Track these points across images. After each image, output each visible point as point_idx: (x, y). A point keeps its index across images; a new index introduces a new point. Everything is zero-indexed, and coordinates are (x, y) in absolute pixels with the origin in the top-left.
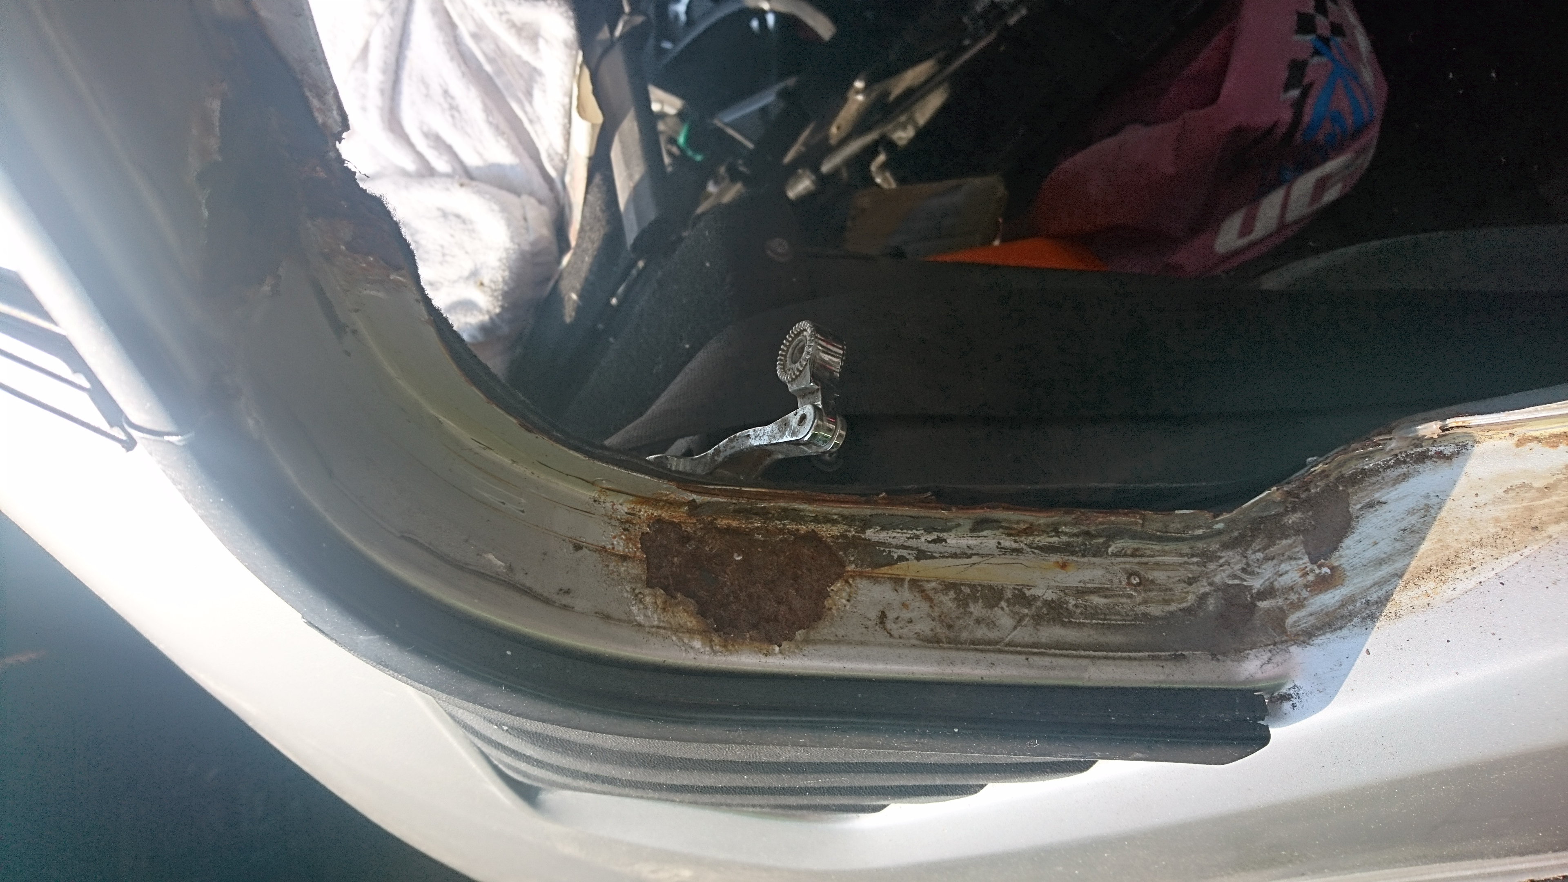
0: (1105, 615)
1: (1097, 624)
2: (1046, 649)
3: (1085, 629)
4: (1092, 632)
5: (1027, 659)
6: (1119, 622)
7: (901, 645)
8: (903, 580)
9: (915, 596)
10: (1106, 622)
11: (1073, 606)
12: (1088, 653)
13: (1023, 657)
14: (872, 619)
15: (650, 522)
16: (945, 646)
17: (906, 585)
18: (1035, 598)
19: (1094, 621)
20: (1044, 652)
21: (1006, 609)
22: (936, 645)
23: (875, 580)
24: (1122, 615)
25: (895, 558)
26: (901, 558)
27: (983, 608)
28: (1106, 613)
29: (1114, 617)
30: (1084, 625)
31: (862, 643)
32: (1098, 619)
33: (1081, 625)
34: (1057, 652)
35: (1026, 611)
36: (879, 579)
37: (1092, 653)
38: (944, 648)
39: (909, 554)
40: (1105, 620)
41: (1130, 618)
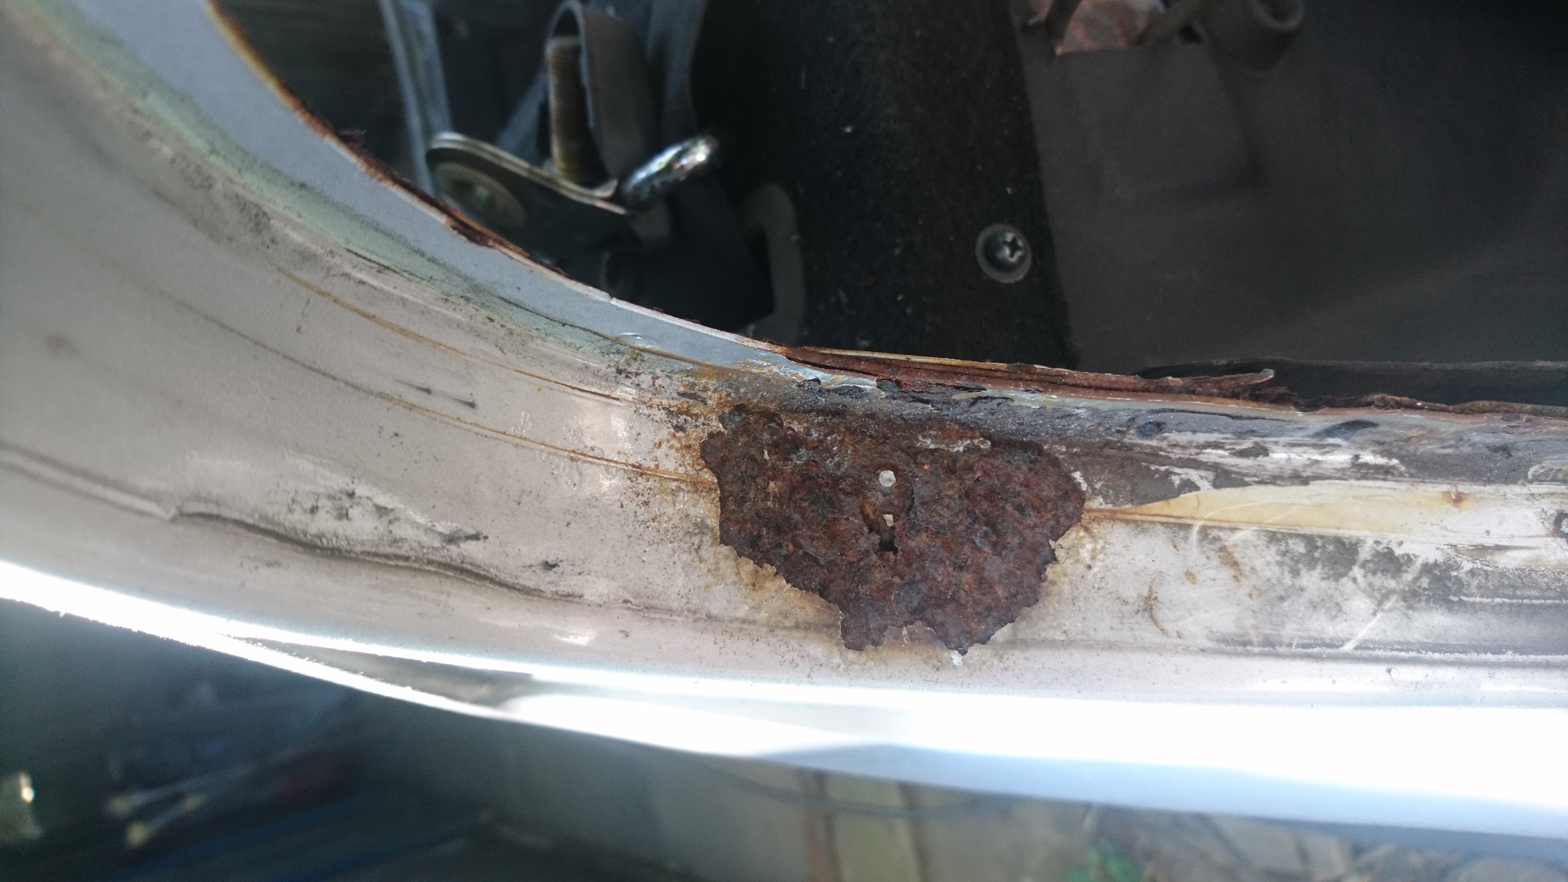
0: (1515, 588)
1: (1501, 605)
2: (1420, 652)
3: (1482, 614)
4: (1494, 621)
5: (1389, 671)
6: (1534, 601)
7: (1180, 649)
8: (1188, 527)
9: (1208, 558)
10: (1515, 601)
11: (1467, 573)
12: (1483, 657)
13: (1383, 668)
14: (1131, 601)
15: (724, 413)
16: (1257, 650)
17: (1194, 535)
18: (1409, 560)
19: (1498, 600)
20: (1416, 658)
21: (1360, 580)
22: (1240, 649)
23: (1139, 526)
24: (1541, 590)
25: (1176, 486)
26: (1189, 486)
27: (1323, 579)
28: (1517, 585)
29: (1527, 592)
30: (1482, 607)
31: (1112, 646)
32: (1505, 596)
33: (1475, 608)
34: (1437, 656)
35: (1392, 584)
36: (1146, 525)
37: (1489, 657)
38: (1254, 655)
39: (1201, 477)
40: (1514, 597)
41: (1552, 594)
